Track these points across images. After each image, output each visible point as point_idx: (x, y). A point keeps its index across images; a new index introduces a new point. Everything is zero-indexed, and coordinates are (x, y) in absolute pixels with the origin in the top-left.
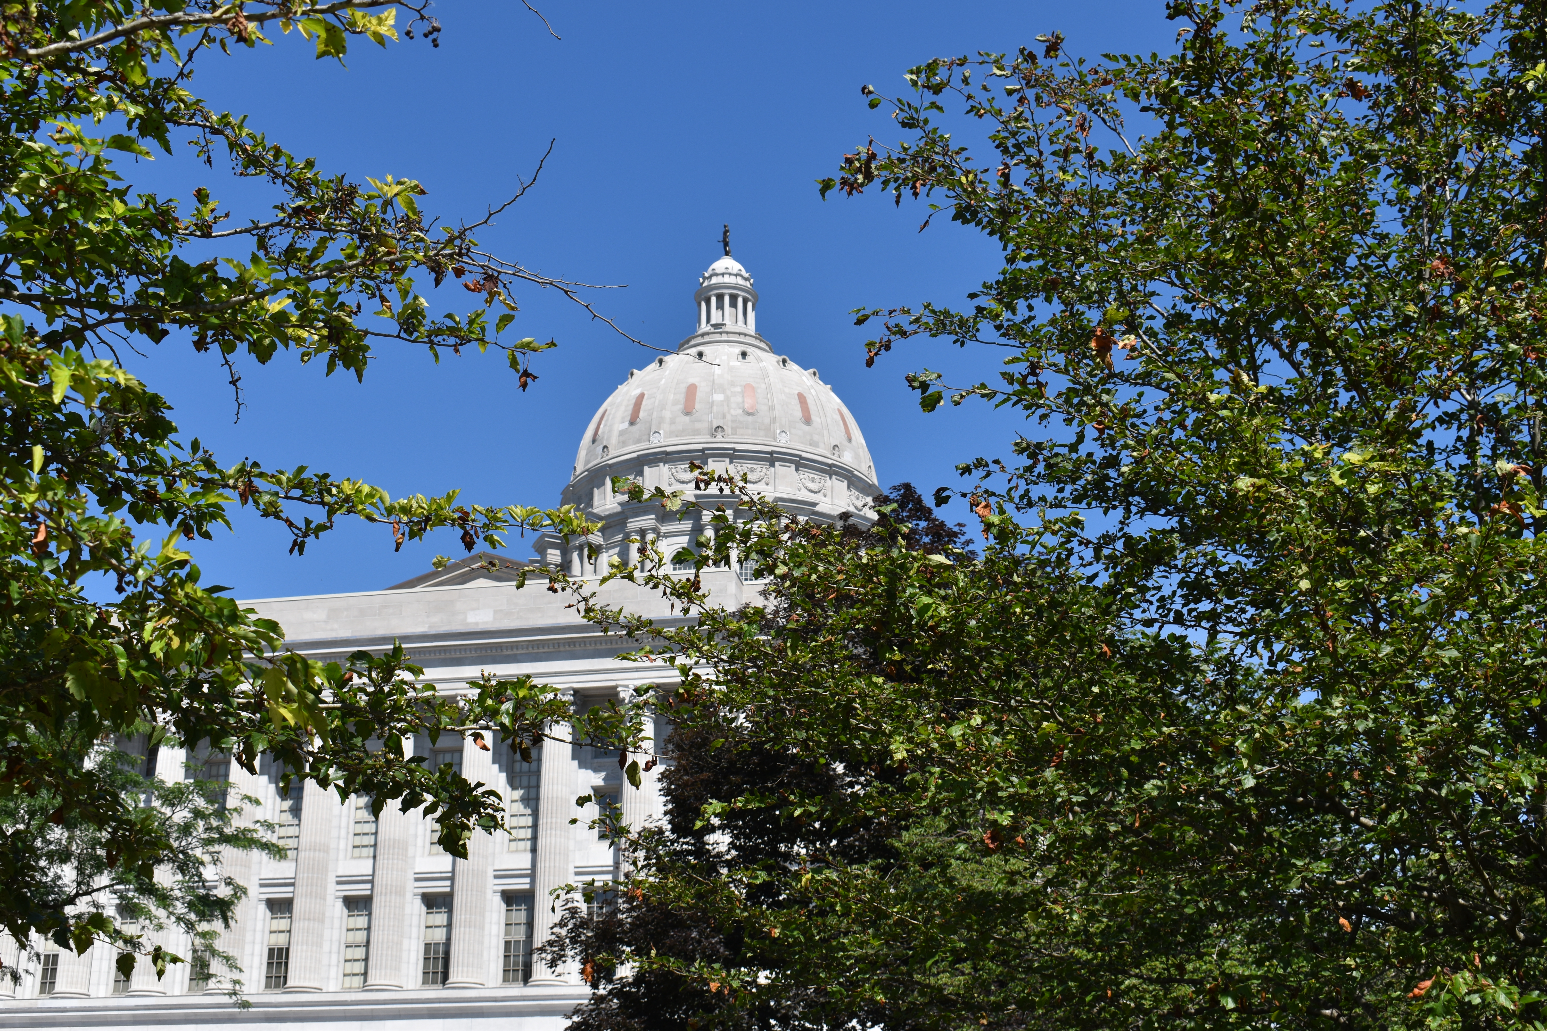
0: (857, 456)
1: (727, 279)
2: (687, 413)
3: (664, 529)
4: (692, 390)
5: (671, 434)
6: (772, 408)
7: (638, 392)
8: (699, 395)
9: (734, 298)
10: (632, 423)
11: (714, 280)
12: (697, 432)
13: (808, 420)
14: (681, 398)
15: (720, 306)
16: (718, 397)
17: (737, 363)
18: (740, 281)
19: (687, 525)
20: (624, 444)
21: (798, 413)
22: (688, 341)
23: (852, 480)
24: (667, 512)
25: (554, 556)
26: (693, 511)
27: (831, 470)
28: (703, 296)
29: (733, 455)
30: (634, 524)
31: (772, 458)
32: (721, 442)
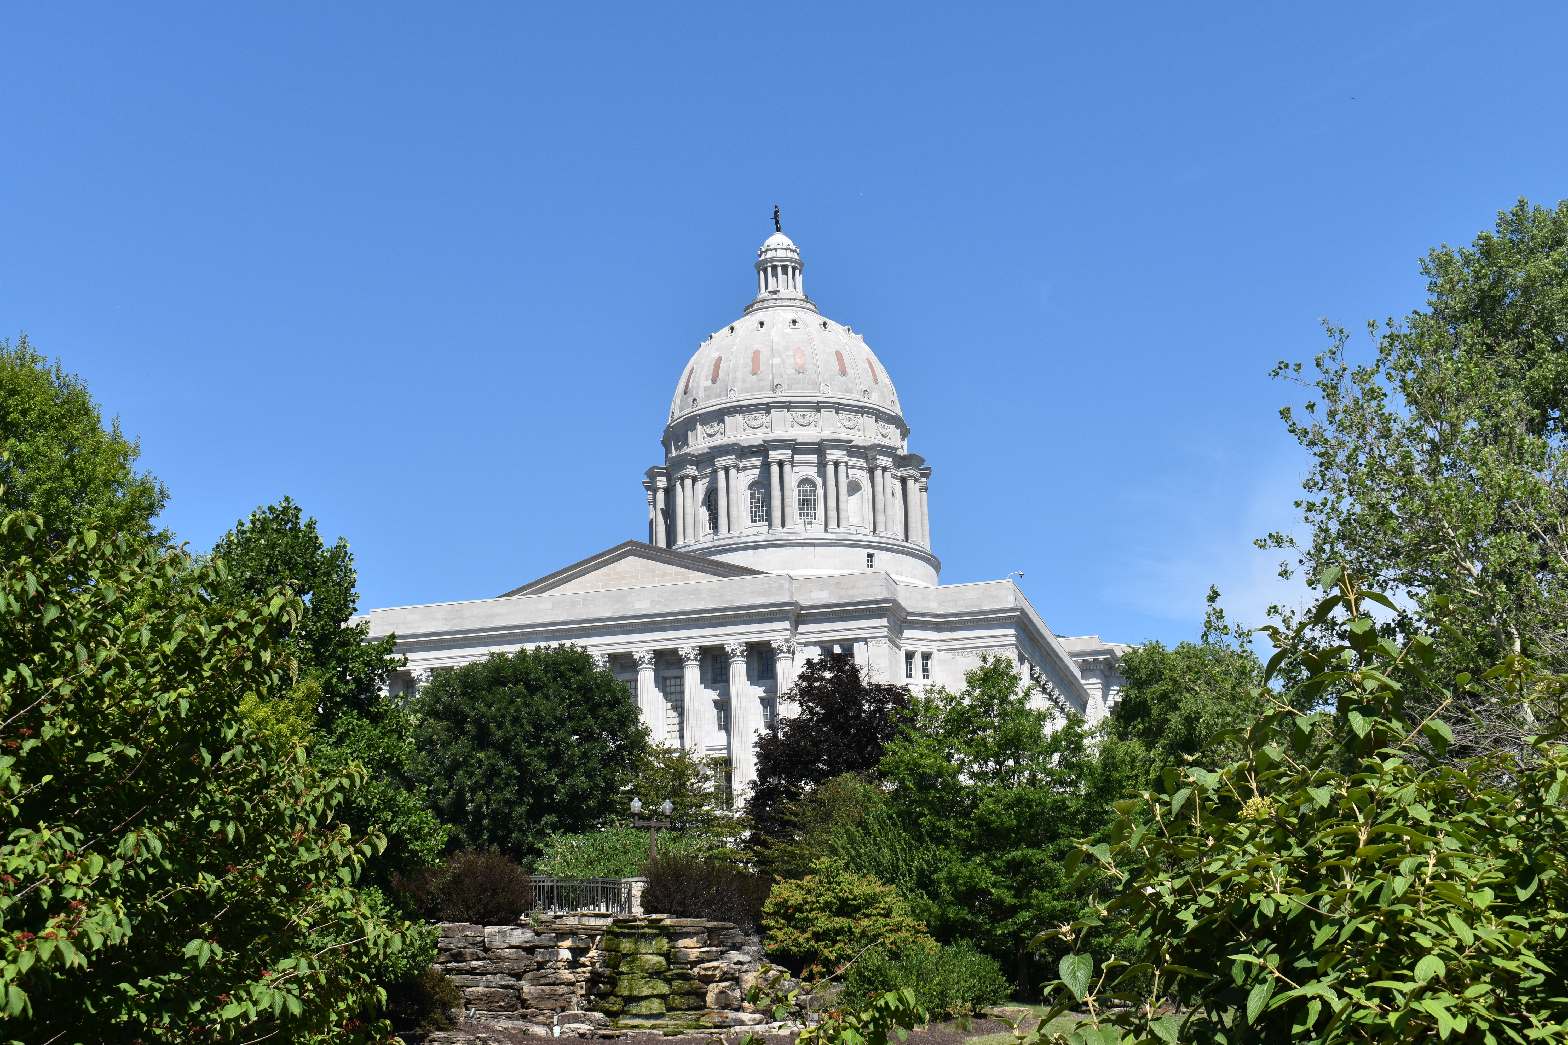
0: (882, 395)
1: (780, 254)
2: (755, 372)
3: (742, 464)
4: (756, 355)
5: (743, 390)
6: (816, 366)
7: (716, 355)
8: (763, 359)
9: (785, 268)
10: (714, 381)
11: (770, 255)
12: (762, 389)
13: (844, 372)
14: (749, 361)
15: (775, 275)
16: (776, 361)
17: (789, 329)
18: (790, 255)
19: (758, 461)
20: (708, 397)
21: (836, 368)
22: (752, 306)
23: (879, 415)
24: (743, 452)
25: (662, 482)
26: (762, 450)
27: (862, 411)
28: (762, 267)
29: (789, 406)
30: (720, 462)
31: (818, 407)
32: (780, 396)
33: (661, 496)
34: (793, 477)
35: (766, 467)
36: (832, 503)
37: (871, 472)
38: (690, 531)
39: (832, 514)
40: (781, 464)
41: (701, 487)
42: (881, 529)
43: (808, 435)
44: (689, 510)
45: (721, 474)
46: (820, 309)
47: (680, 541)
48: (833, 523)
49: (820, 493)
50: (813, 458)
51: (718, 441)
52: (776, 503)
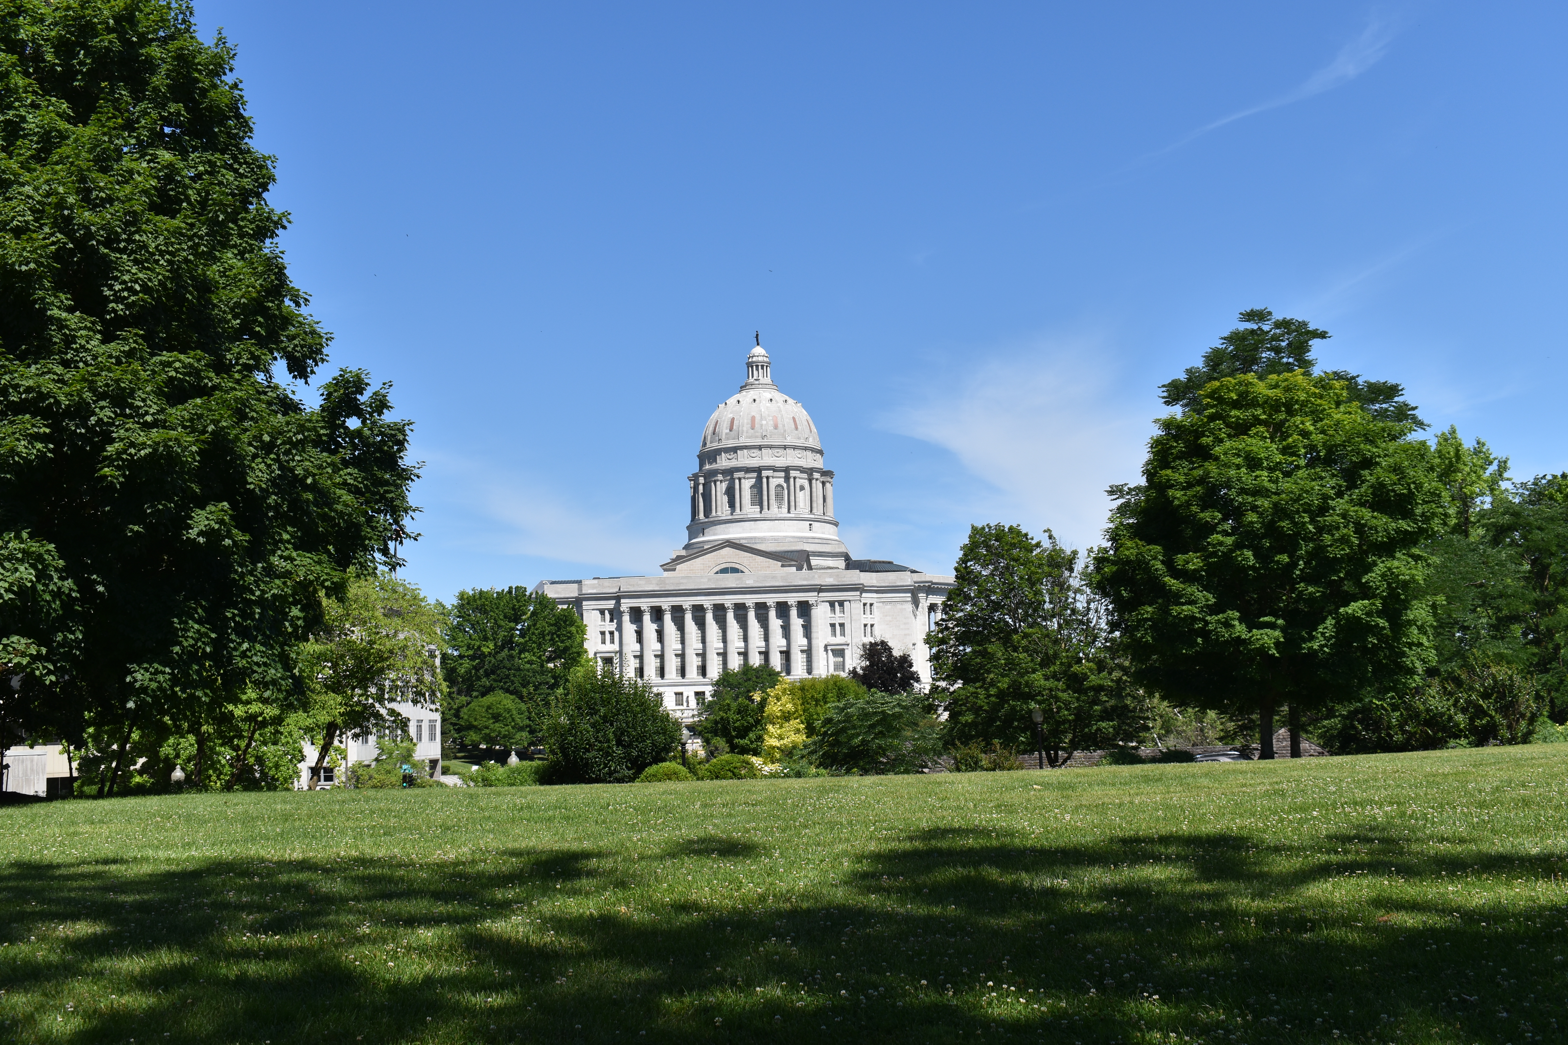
0: (814, 439)
1: (760, 359)
2: (753, 428)
3: (747, 476)
4: (753, 419)
5: (747, 437)
6: (784, 426)
7: (731, 416)
8: (757, 421)
9: (762, 367)
10: (730, 430)
11: (754, 359)
12: (756, 437)
13: (797, 428)
14: (749, 421)
15: (757, 369)
16: (764, 422)
17: (769, 404)
18: (766, 359)
19: (755, 475)
20: (728, 439)
21: (793, 426)
22: (746, 386)
23: (813, 450)
24: (748, 470)
25: (702, 480)
26: (759, 470)
27: (806, 449)
28: (750, 365)
29: (771, 447)
30: (737, 475)
31: (785, 447)
32: (765, 442)
33: (701, 487)
34: (774, 483)
35: (759, 479)
36: (792, 498)
37: (810, 481)
38: (719, 509)
39: (792, 504)
40: (768, 478)
41: (724, 486)
42: (814, 511)
43: (781, 462)
44: (719, 498)
45: (737, 481)
46: (781, 390)
47: (714, 513)
48: (792, 508)
49: (786, 492)
50: (783, 474)
51: (733, 463)
52: (765, 498)
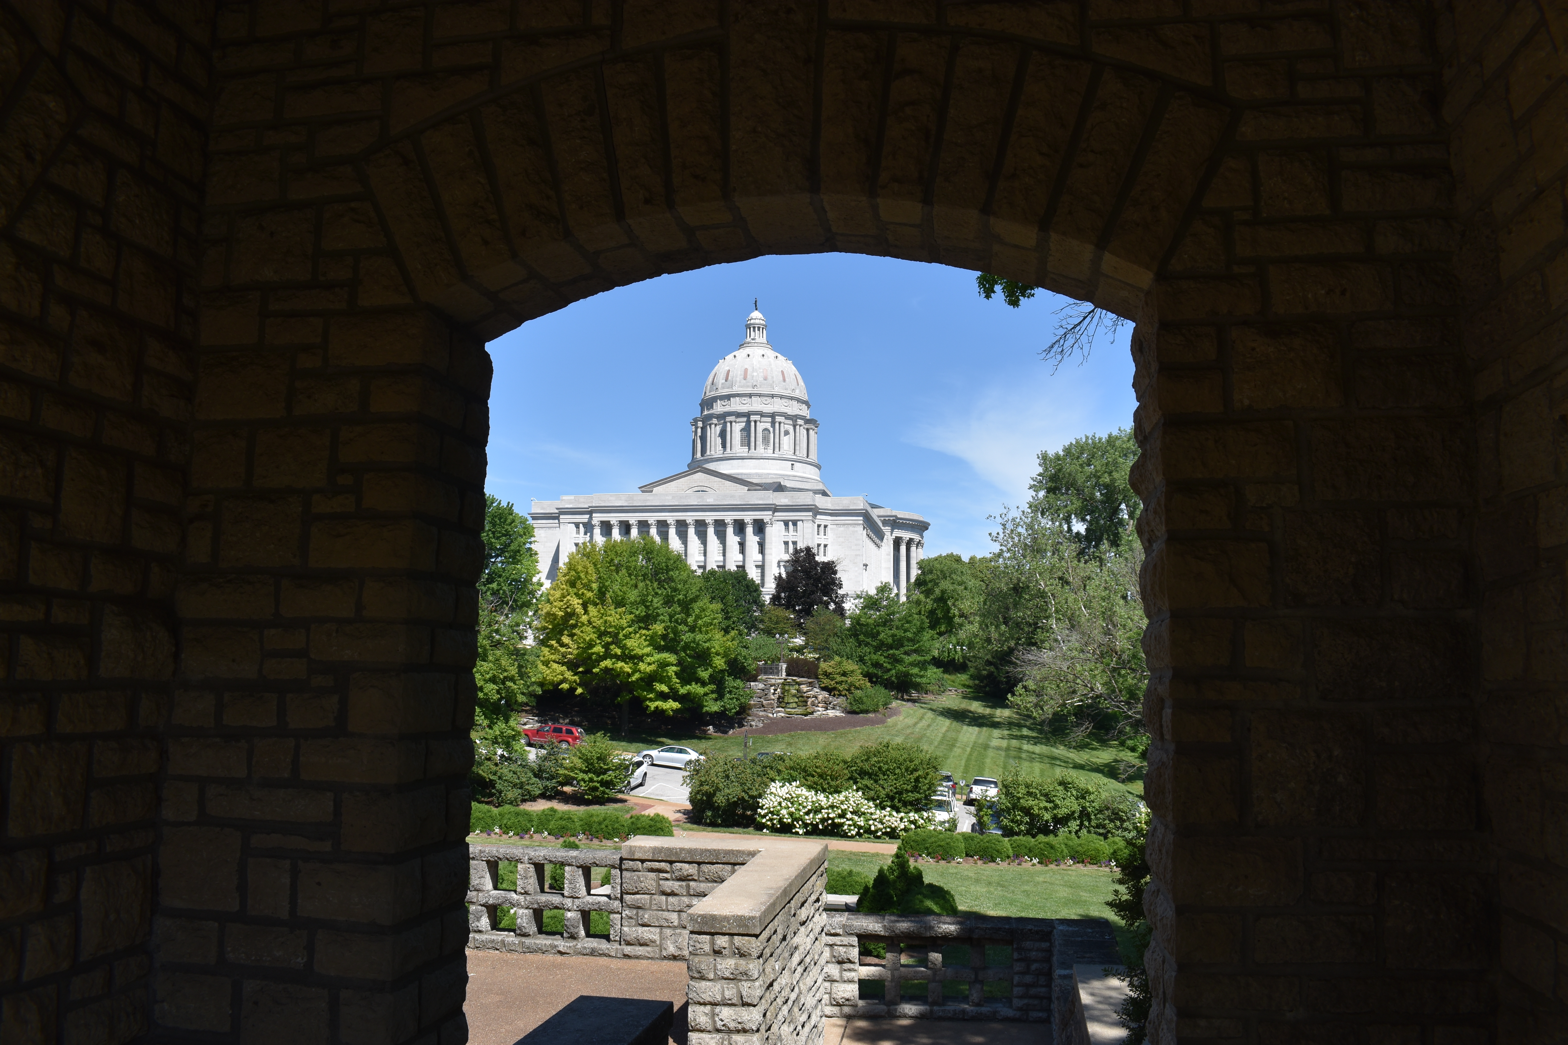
0: (801, 391)
1: (757, 321)
2: (745, 378)
3: (737, 420)
4: (746, 370)
5: (740, 386)
6: (773, 377)
7: (727, 368)
8: (749, 373)
9: (759, 328)
10: (726, 381)
11: (752, 321)
12: (748, 386)
13: (784, 380)
14: (743, 373)
15: (754, 331)
16: (755, 374)
17: (761, 359)
18: (762, 322)
19: (745, 419)
20: (723, 388)
21: (781, 378)
22: (743, 345)
23: (799, 400)
24: (739, 415)
25: (700, 424)
26: (748, 415)
27: (792, 398)
28: (748, 327)
29: (760, 395)
30: (729, 419)
31: (773, 396)
32: (755, 391)
33: (699, 430)
34: (761, 427)
35: (748, 422)
36: (777, 440)
37: (795, 426)
38: (713, 448)
39: (777, 445)
40: (755, 422)
41: (719, 428)
42: (797, 453)
43: (768, 409)
44: (713, 439)
45: (729, 424)
46: (774, 349)
47: (708, 453)
48: (777, 449)
49: (772, 435)
50: (769, 419)
51: (727, 409)
52: (753, 439)
